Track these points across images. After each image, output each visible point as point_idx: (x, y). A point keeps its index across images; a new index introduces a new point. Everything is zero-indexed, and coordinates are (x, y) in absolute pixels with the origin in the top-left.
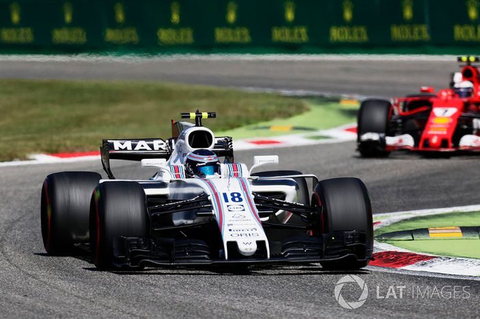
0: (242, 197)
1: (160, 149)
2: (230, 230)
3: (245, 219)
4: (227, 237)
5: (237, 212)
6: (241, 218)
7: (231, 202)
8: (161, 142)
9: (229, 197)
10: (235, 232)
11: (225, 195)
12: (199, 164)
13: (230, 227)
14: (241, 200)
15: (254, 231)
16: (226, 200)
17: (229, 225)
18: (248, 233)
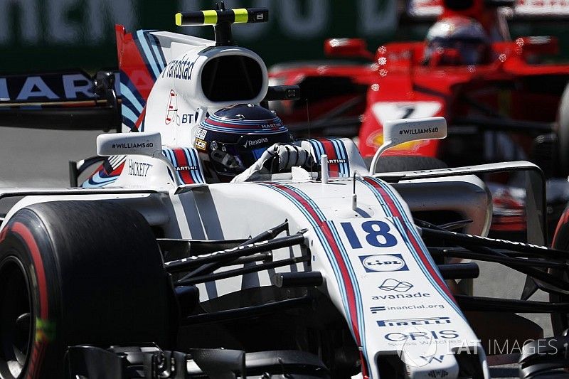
0: (393, 231)
1: (80, 96)
2: (381, 323)
3: (411, 292)
4: (373, 343)
5: (390, 274)
6: (402, 289)
7: (367, 248)
8: (80, 77)
9: (362, 235)
10: (395, 328)
11: (347, 227)
12: (252, 143)
13: (380, 316)
14: (392, 241)
15: (443, 326)
16: (355, 244)
17: (374, 310)
18: (427, 329)
